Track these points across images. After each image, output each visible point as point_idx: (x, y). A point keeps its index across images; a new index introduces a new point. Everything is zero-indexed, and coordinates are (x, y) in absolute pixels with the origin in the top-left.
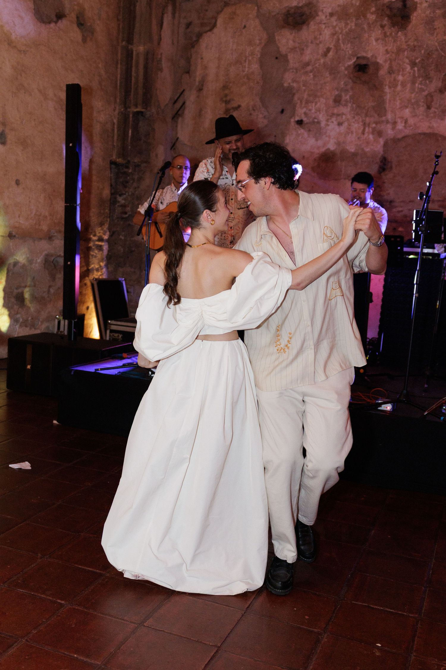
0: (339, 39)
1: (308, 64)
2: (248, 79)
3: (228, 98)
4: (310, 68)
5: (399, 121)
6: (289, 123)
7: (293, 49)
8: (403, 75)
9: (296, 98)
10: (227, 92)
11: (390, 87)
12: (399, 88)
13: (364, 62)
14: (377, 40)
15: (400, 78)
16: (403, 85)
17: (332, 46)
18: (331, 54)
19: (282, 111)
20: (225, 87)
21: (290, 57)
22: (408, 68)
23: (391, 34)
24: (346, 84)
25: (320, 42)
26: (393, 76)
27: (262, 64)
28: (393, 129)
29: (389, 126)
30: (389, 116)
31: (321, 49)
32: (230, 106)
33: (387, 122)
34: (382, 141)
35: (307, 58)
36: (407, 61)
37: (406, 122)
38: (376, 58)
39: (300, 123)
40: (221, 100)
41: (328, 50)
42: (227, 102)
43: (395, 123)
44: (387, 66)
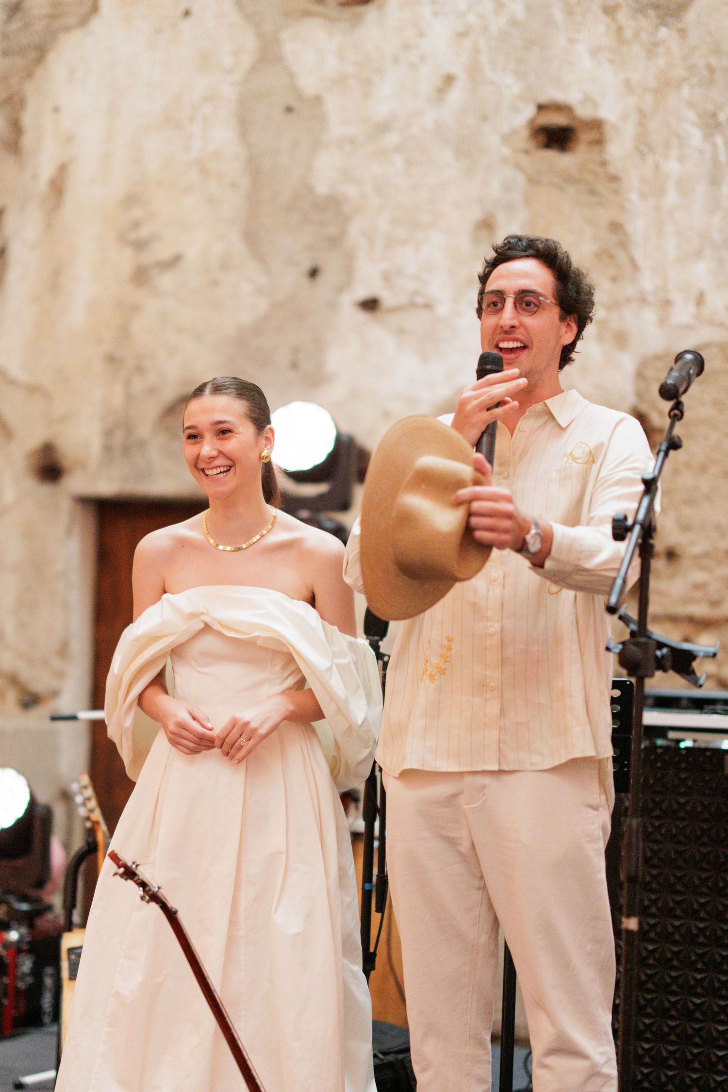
0: (476, 51)
1: (383, 128)
2: (204, 172)
3: (143, 233)
4: (392, 139)
5: (676, 297)
6: (333, 305)
7: (340, 82)
8: (681, 159)
9: (355, 229)
10: (137, 213)
11: (643, 196)
12: (672, 198)
13: (558, 120)
14: (595, 52)
15: (672, 167)
16: (684, 187)
17: (458, 70)
18: (456, 96)
19: (314, 273)
20: (131, 200)
21: (332, 104)
22: (696, 136)
23: (637, 36)
24: (507, 187)
25: (423, 59)
26: (650, 159)
27: (244, 125)
28: (663, 321)
29: (650, 315)
30: (648, 282)
31: (427, 79)
32: (147, 258)
33: (643, 300)
34: (628, 363)
35: (380, 109)
36: (691, 115)
37: (700, 300)
38: (595, 105)
39: (370, 305)
40: (123, 238)
41: (449, 80)
42: (140, 245)
43: (667, 304)
44: (629, 130)
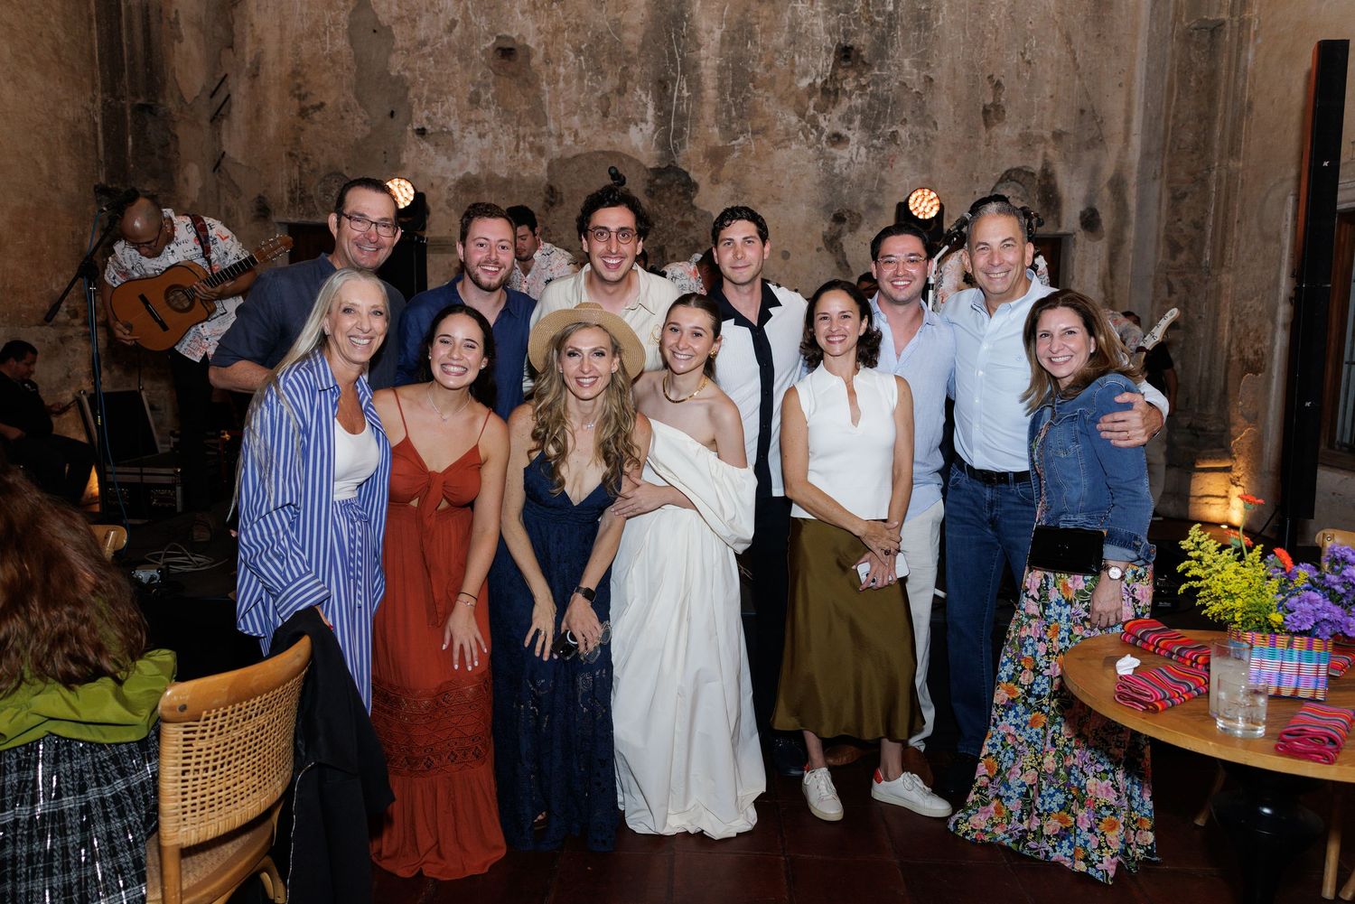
0: (467, 8)
1: (424, 43)
2: (333, 61)
3: (303, 91)
4: (427, 49)
5: (566, 133)
6: (404, 132)
7: (400, 19)
8: (566, 68)
9: (411, 94)
10: (299, 81)
11: (549, 84)
12: (561, 85)
13: (509, 45)
14: (523, 13)
15: (562, 70)
16: (567, 80)
17: (458, 18)
18: (457, 30)
19: (392, 114)
20: (295, 73)
21: (396, 30)
22: (572, 57)
23: (542, 5)
24: (485, 76)
25: (440, 11)
26: (551, 66)
27: (352, 41)
28: (560, 144)
29: (553, 141)
30: (552, 126)
31: (443, 22)
32: (307, 104)
33: (550, 135)
34: (544, 162)
35: (421, 34)
36: (569, 46)
37: (576, 135)
38: (524, 39)
39: (421, 132)
40: (292, 93)
41: (454, 23)
42: (302, 97)
43: (561, 136)
44: (541, 51)
